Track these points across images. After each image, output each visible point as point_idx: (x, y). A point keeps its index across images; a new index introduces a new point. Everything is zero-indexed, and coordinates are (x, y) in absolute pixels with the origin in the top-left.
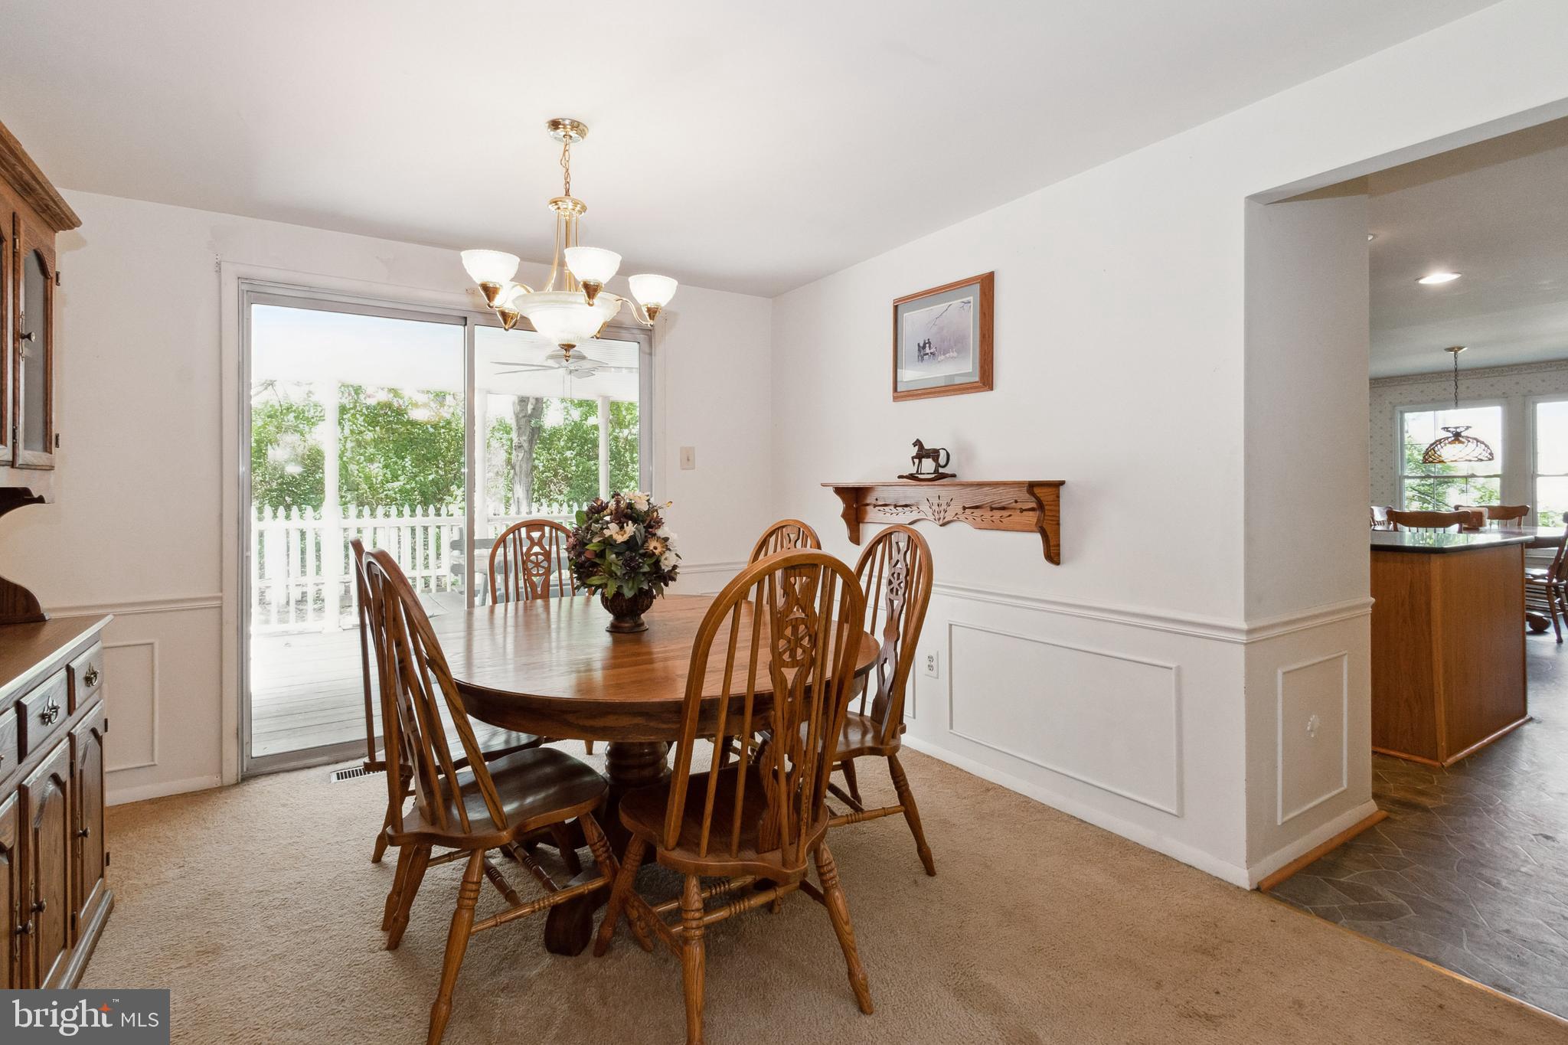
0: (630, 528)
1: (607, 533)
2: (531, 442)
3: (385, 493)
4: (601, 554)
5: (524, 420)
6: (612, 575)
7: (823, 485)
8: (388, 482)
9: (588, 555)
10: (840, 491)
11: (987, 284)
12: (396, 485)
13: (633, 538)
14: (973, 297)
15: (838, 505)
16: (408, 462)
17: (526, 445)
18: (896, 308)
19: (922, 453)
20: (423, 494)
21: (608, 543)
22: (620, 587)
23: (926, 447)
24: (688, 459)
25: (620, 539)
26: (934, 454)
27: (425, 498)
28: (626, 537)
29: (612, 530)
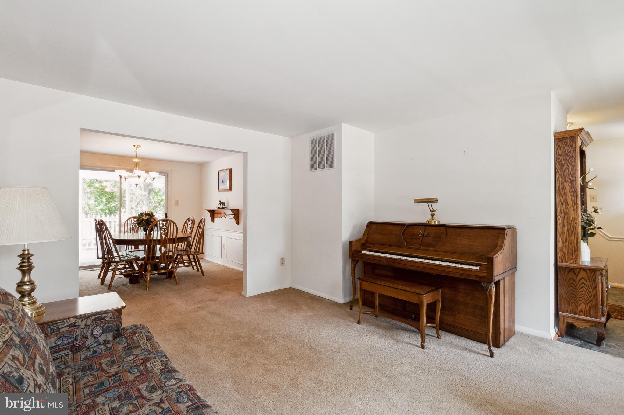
0: (147, 217)
1: (143, 217)
2: (149, 193)
3: (95, 210)
4: (142, 221)
5: (147, 187)
6: (144, 225)
7: (205, 209)
8: (96, 206)
9: (139, 221)
10: (209, 211)
11: (230, 170)
12: (99, 208)
13: (148, 219)
14: (228, 172)
15: (209, 214)
16: (104, 199)
17: (147, 195)
18: (219, 172)
19: (221, 203)
20: (109, 210)
21: (143, 219)
22: (145, 227)
23: (222, 202)
24: (177, 203)
25: (145, 218)
26: (223, 203)
27: (110, 212)
28: (146, 218)
29: (144, 217)
